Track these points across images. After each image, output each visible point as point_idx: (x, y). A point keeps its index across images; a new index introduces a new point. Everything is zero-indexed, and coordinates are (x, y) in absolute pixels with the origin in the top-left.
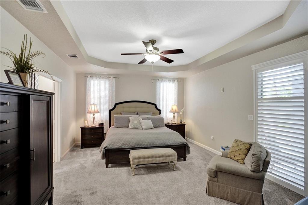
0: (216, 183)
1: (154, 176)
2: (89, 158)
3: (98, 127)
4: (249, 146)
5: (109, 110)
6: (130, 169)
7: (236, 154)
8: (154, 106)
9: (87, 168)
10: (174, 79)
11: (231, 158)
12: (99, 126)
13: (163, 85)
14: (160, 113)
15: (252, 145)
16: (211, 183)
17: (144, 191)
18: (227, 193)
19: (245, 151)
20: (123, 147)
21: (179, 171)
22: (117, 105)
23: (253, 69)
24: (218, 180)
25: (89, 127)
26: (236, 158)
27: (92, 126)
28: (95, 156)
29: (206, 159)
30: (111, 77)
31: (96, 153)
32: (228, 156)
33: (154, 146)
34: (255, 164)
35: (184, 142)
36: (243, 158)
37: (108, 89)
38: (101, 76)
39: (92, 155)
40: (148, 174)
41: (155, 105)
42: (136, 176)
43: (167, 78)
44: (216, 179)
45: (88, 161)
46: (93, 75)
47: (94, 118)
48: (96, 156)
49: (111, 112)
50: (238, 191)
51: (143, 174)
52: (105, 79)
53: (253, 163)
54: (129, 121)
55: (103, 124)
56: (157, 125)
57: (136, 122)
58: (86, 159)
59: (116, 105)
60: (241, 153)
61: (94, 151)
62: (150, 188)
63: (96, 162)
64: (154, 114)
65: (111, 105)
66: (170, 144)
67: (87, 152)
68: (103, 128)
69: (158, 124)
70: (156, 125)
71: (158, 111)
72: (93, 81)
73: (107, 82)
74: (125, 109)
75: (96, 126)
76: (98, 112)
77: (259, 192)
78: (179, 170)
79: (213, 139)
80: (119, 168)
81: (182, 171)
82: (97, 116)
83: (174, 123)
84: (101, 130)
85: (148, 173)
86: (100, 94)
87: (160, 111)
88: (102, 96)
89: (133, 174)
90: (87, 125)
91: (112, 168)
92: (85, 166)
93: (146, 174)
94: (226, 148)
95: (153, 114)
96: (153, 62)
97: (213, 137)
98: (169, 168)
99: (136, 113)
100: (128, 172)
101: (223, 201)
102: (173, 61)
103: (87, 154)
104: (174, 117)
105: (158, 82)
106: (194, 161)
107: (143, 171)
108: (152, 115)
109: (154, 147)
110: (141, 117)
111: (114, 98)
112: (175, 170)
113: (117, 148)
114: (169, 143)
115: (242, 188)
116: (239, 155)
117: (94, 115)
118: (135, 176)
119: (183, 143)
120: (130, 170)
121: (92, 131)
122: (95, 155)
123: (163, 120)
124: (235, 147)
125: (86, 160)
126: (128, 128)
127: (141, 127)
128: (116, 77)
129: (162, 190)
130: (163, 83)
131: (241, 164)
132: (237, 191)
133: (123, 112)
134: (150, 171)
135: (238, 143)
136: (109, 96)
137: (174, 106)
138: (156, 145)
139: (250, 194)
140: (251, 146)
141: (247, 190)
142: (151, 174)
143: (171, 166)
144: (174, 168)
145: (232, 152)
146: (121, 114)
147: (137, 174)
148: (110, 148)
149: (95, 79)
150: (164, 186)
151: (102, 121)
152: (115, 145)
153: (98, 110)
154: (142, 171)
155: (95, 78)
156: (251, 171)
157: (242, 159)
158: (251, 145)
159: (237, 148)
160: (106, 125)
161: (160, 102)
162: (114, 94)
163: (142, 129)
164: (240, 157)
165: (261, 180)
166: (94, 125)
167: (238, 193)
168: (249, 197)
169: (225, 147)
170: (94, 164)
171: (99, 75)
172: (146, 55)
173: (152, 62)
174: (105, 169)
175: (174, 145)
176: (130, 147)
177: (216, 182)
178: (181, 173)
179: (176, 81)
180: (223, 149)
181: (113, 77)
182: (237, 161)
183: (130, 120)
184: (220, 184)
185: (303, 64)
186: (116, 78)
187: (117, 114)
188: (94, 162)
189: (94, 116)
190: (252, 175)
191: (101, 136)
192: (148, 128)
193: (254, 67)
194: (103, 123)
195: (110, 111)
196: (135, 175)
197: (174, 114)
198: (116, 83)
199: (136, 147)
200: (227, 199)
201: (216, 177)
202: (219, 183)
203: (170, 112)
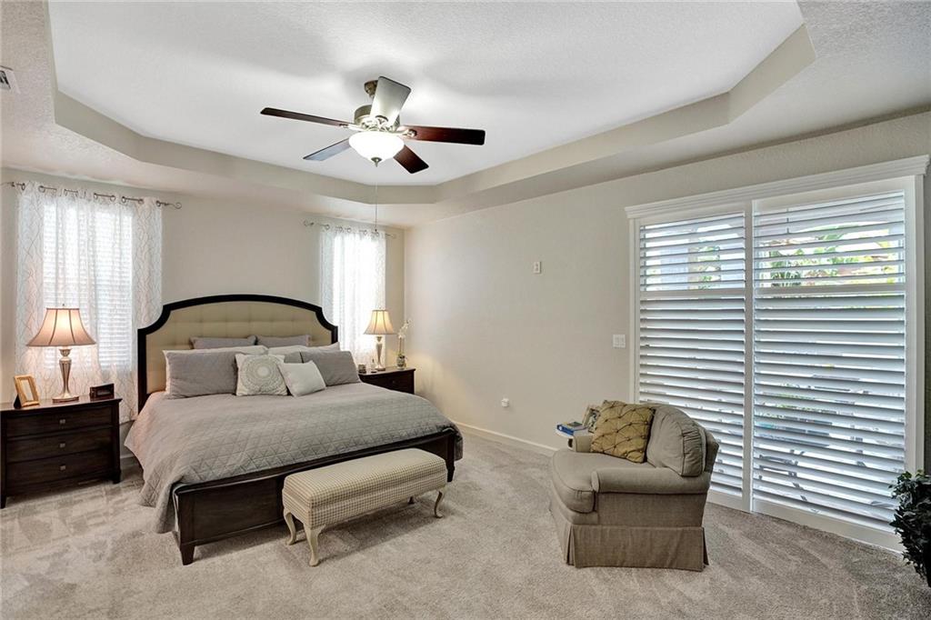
0: (594, 527)
1: (388, 551)
2: (70, 540)
3: (88, 400)
4: (649, 414)
5: (139, 331)
6: (290, 547)
7: (618, 440)
8: (313, 314)
9: (84, 586)
10: (375, 229)
11: (603, 453)
12: (92, 396)
13: (343, 243)
14: (334, 339)
15: (655, 410)
16: (581, 531)
17: (389, 613)
18: (624, 548)
19: (643, 430)
20: (252, 468)
21: (452, 517)
22: (172, 312)
23: (629, 216)
24: (599, 517)
25: (43, 406)
26: (621, 450)
27: (55, 401)
28: (97, 525)
29: (501, 466)
30: (146, 200)
31: (95, 515)
32: (594, 447)
33: (360, 448)
34: (691, 457)
35: (446, 424)
36: (641, 447)
37: (131, 245)
38: (98, 190)
39: (80, 526)
40: (364, 549)
41: (318, 311)
42: (328, 567)
43: (352, 223)
44: (594, 517)
45: (66, 556)
46: (57, 184)
47: (66, 368)
48: (103, 523)
49: (149, 337)
50: (651, 535)
51: (348, 554)
52: (116, 206)
53: (687, 456)
54: (236, 370)
55: (110, 388)
56: (335, 378)
57: (263, 372)
58: (56, 550)
59: (168, 309)
60: (631, 435)
61: (77, 507)
62: (402, 594)
63: (114, 550)
64: (314, 341)
65: (144, 311)
66: (409, 435)
67: (38, 517)
68: (115, 404)
69: (339, 372)
70: (332, 378)
71: (328, 331)
72: (53, 208)
73: (128, 220)
74: (208, 327)
75: (77, 399)
76: (87, 340)
77: (696, 526)
78: (453, 514)
79: (508, 407)
80: (240, 552)
81: (463, 514)
82: (80, 357)
83: (381, 367)
84: (108, 412)
85: (362, 547)
86: (93, 264)
87: (334, 330)
88: (104, 274)
89: (313, 561)
90: (29, 396)
91: (209, 561)
92: (67, 580)
93: (358, 550)
94: (576, 428)
95: (312, 343)
96: (380, 160)
97: (506, 400)
98: (418, 514)
99: (252, 340)
100: (287, 559)
101: (616, 570)
102: (426, 166)
103: (47, 529)
104: (379, 347)
105: (326, 236)
106: (475, 477)
107: (340, 543)
108: (309, 346)
109: (359, 451)
110: (278, 354)
111: (159, 284)
112: (439, 515)
113: (229, 476)
114: (404, 434)
115: (658, 525)
116: (629, 440)
117: (65, 353)
118: (322, 565)
119: (445, 428)
120: (288, 551)
121: (62, 421)
122: (91, 522)
123: (351, 359)
124: (613, 421)
125: (60, 555)
126: (235, 394)
127: (283, 387)
128: (168, 201)
129: (442, 590)
130: (343, 238)
131: (639, 465)
132: (648, 534)
133: (201, 337)
134: (362, 536)
135: (618, 409)
136: (136, 276)
137: (380, 314)
138: (366, 443)
139: (679, 534)
140: (654, 413)
141: (670, 526)
142: (372, 545)
143: (419, 504)
144: (437, 511)
145: (608, 434)
146: (191, 345)
147: (326, 559)
148: (197, 480)
149: (64, 200)
150: (443, 576)
151: (105, 375)
152: (219, 467)
153: (88, 332)
154: (338, 544)
155: (64, 198)
156: (682, 476)
157: (639, 450)
158: (653, 410)
159: (620, 424)
160: (126, 394)
161: (331, 301)
162: (160, 268)
163: (289, 394)
164: (630, 446)
165: (702, 493)
166: (67, 396)
167: (651, 539)
168: (675, 545)
169: (570, 425)
170: (110, 559)
171: (86, 184)
172: (354, 132)
173: (374, 159)
174: (177, 569)
175: (419, 436)
176: (279, 466)
177: (594, 524)
178: (462, 520)
179: (382, 233)
180: (565, 430)
181: (154, 200)
182: (624, 457)
183: (239, 366)
184: (604, 527)
185: (744, 214)
186: (166, 204)
187: (174, 344)
188: (108, 553)
189: (65, 359)
190: (684, 485)
191: (108, 439)
192: (310, 390)
193: (632, 211)
194: (112, 386)
195: (142, 335)
196: (320, 563)
197: (379, 339)
198: (164, 223)
199: (298, 461)
200: (625, 564)
201: (594, 510)
202: (603, 525)
203: (365, 333)
